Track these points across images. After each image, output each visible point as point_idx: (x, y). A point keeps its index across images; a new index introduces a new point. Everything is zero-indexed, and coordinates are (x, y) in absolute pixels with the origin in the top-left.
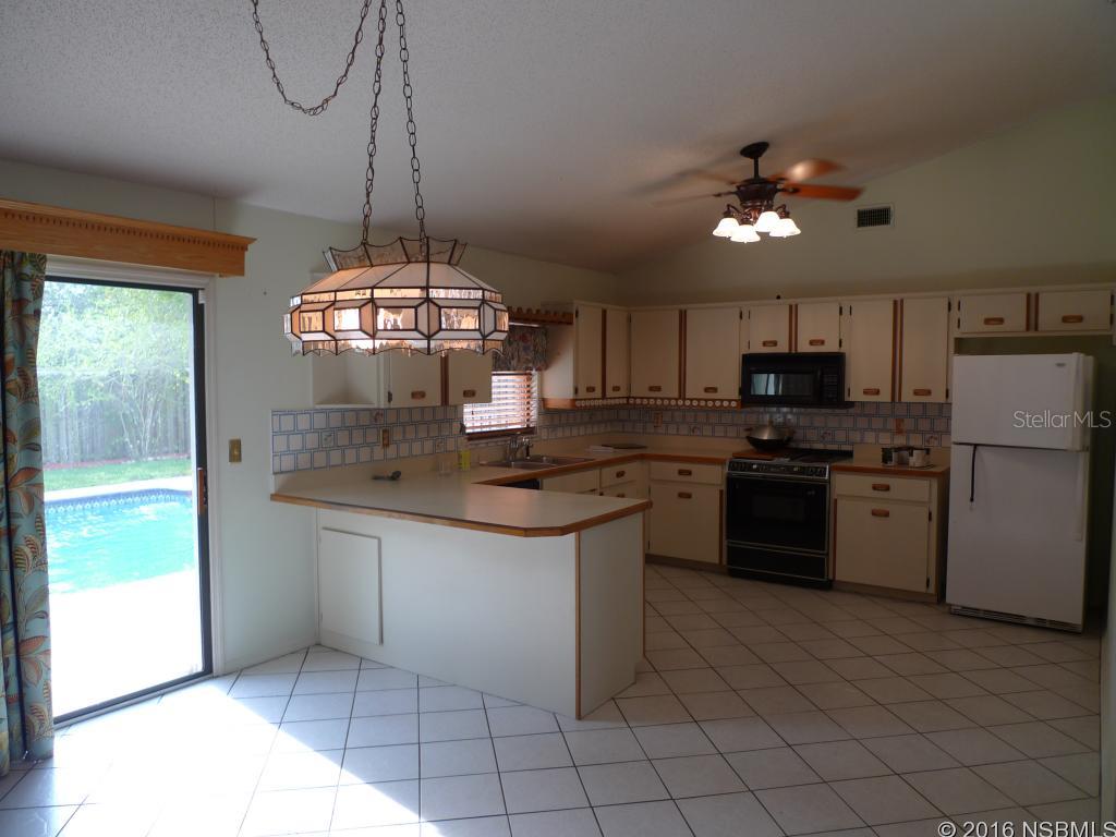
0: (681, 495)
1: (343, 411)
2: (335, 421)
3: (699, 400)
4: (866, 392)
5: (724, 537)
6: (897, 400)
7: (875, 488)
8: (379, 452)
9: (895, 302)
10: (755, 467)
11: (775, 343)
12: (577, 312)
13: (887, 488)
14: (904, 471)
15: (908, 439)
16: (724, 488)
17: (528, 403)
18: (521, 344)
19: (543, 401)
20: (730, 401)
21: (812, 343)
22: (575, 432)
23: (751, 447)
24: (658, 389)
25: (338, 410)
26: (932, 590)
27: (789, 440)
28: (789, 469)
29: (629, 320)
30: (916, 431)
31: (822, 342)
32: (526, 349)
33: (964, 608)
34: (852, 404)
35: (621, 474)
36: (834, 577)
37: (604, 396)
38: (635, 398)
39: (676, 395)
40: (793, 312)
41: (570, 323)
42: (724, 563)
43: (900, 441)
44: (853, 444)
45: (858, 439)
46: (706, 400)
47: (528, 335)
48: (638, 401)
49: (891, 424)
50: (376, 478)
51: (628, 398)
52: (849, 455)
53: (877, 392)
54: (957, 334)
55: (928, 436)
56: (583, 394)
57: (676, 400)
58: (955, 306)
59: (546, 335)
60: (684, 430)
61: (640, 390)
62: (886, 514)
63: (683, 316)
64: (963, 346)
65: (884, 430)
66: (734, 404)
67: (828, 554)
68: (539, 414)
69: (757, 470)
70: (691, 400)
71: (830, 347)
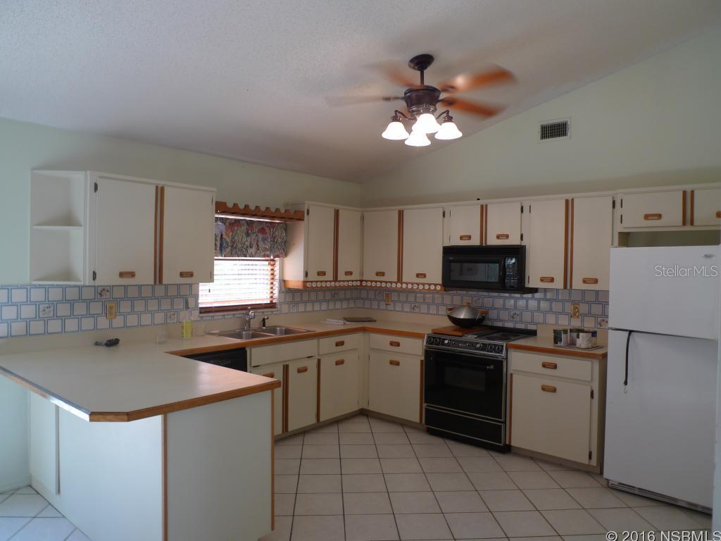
0: (392, 363)
1: (64, 288)
2: (55, 295)
3: (412, 284)
4: (542, 280)
5: (423, 401)
6: (569, 287)
7: (544, 366)
8: (103, 322)
9: (567, 201)
10: (446, 342)
11: (469, 237)
12: (308, 211)
13: (555, 367)
14: (572, 352)
15: (582, 321)
16: (423, 358)
17: (272, 283)
18: (260, 236)
19: (283, 282)
20: (436, 285)
21: (498, 237)
22: (317, 307)
23: (452, 324)
24: (383, 274)
25: (58, 286)
26: (594, 462)
27: (483, 319)
28: (472, 345)
29: (363, 218)
30: (589, 314)
31: (507, 236)
32: (264, 240)
33: (620, 483)
34: (534, 290)
35: (341, 343)
36: (510, 442)
37: (336, 279)
38: (366, 281)
39: (395, 279)
40: (484, 209)
41: (302, 219)
42: (424, 422)
43: (576, 323)
44: (537, 324)
45: (541, 320)
46: (418, 284)
47: (266, 228)
48: (369, 284)
49: (569, 308)
50: (97, 344)
51: (361, 281)
52: (533, 333)
53: (552, 280)
54: (620, 228)
55: (599, 319)
56: (312, 277)
57: (396, 283)
58: (618, 204)
59: (286, 230)
60: (407, 308)
61: (370, 275)
62: (554, 390)
63: (401, 214)
64: (626, 239)
65: (563, 313)
66: (439, 288)
67: (505, 422)
68: (280, 292)
69: (448, 345)
70: (407, 284)
71: (514, 241)
